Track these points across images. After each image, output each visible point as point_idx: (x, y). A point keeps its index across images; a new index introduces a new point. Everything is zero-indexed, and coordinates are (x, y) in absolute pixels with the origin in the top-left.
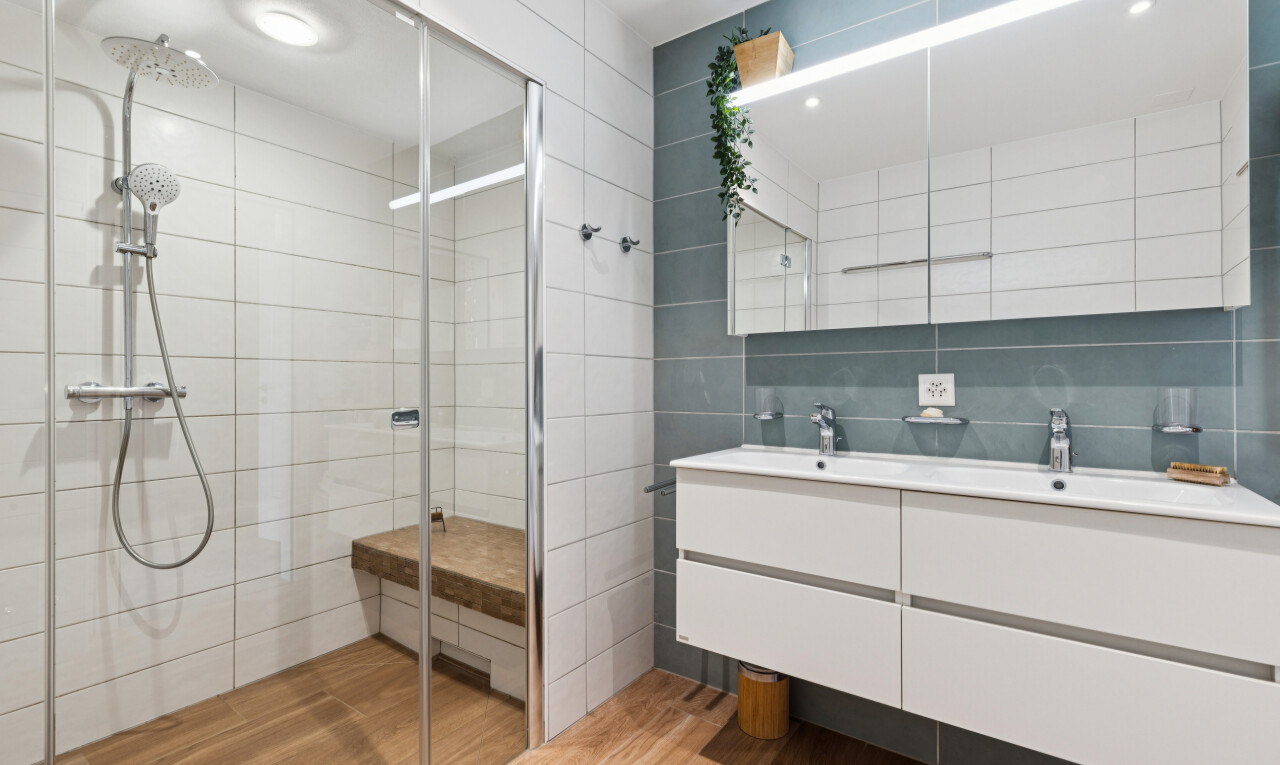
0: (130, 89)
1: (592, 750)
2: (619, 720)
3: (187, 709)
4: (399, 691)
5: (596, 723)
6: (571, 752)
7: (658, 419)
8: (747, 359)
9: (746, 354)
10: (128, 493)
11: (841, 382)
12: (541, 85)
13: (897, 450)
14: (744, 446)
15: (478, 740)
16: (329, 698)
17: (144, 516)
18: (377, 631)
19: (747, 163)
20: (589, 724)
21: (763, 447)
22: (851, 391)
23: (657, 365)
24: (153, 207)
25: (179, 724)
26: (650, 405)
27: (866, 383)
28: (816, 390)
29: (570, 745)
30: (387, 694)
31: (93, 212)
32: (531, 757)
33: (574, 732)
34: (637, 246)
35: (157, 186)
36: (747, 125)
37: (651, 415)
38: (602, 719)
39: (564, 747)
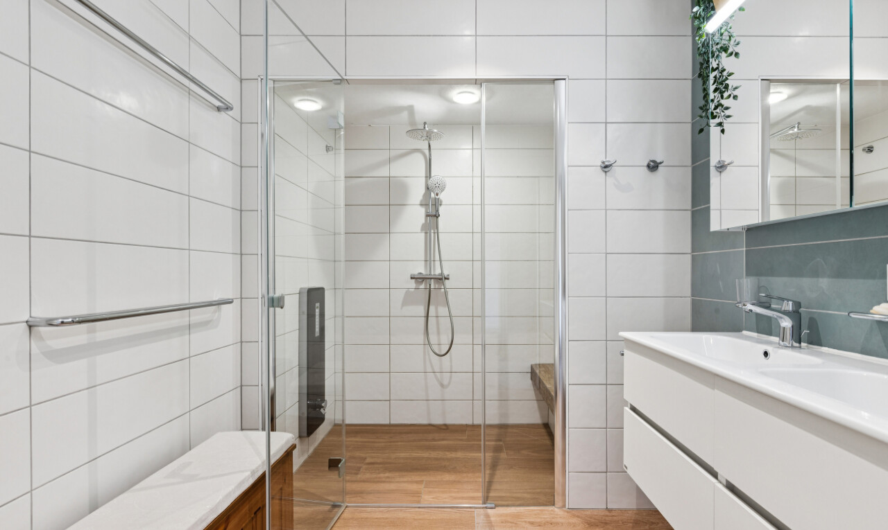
0: (430, 146)
1: (587, 526)
2: (623, 523)
3: (454, 425)
4: (530, 453)
5: (607, 516)
6: (574, 520)
7: (694, 303)
8: (746, 251)
9: (746, 247)
10: (432, 320)
11: (816, 274)
12: (565, 79)
13: (865, 351)
14: (745, 332)
15: (539, 490)
16: (501, 443)
17: (439, 333)
18: (546, 422)
19: (730, 74)
20: (603, 514)
21: (755, 335)
22: (824, 282)
23: (694, 258)
24: (437, 195)
25: (447, 429)
26: (688, 292)
27: (839, 274)
28: (796, 280)
29: (578, 517)
30: (525, 452)
31: (421, 201)
32: (552, 511)
33: (588, 513)
34: (662, 165)
35: (437, 185)
36: (733, 39)
37: (689, 300)
38: (613, 516)
39: (574, 516)
